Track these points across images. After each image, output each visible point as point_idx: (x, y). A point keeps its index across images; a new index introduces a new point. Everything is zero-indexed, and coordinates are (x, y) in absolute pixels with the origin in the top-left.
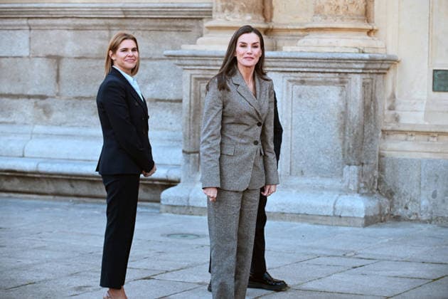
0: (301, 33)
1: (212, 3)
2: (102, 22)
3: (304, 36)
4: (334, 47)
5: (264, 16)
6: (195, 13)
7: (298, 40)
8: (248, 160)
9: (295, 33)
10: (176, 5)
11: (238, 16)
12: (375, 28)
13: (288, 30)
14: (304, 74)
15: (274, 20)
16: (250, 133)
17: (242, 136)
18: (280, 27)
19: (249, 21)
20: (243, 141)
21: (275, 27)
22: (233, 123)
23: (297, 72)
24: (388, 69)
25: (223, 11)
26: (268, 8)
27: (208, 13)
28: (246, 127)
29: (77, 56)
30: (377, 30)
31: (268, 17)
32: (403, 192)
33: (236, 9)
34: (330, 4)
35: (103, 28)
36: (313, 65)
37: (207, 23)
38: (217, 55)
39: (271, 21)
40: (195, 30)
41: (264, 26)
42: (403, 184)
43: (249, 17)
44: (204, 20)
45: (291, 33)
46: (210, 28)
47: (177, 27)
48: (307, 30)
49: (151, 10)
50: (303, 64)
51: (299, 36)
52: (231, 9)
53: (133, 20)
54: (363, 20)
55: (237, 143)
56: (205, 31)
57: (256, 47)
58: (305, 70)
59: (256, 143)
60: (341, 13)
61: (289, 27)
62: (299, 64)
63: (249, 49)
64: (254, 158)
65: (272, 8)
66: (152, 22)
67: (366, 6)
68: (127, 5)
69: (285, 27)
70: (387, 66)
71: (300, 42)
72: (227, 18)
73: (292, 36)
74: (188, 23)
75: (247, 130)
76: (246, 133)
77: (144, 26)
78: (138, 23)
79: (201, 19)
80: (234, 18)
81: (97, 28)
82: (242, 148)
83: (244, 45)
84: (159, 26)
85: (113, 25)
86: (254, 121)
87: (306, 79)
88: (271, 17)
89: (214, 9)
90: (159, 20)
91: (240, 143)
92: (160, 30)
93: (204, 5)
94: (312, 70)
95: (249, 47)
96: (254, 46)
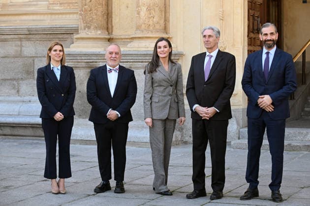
0: (129, 40)
1: (78, 25)
2: (16, 36)
3: (130, 42)
4: (148, 47)
5: (108, 31)
6: (69, 30)
7: (127, 44)
8: (166, 104)
9: (125, 40)
10: (58, 26)
11: (93, 31)
12: (170, 36)
13: (122, 39)
14: (131, 63)
15: (113, 33)
16: (167, 90)
18: (117, 37)
19: (100, 34)
20: (163, 94)
21: (114, 37)
22: (157, 86)
23: (127, 62)
24: (178, 59)
25: (85, 29)
26: (110, 26)
27: (76, 30)
28: (164, 87)
29: (3, 56)
30: (171, 38)
31: (110, 31)
32: (188, 128)
33: (92, 27)
34: (145, 24)
35: (17, 40)
36: (136, 58)
37: (76, 36)
38: (82, 54)
39: (112, 34)
40: (69, 40)
41: (108, 37)
42: (188, 123)
43: (99, 32)
44: (74, 34)
45: (123, 40)
46: (77, 39)
47: (59, 38)
48: (133, 38)
49: (44, 29)
50: (130, 58)
51: (128, 42)
52: (89, 28)
53: (34, 35)
54: (164, 32)
55: (160, 96)
56: (75, 40)
57: (166, 47)
58: (132, 61)
59: (170, 95)
60: (151, 28)
61: (122, 37)
62: (128, 58)
63: (162, 49)
64: (170, 103)
65: (112, 27)
66: (45, 36)
67: (165, 24)
68: (30, 27)
69: (120, 37)
70: (177, 58)
71: (129, 45)
72: (87, 33)
73: (124, 42)
74: (66, 36)
75: (165, 89)
77: (40, 38)
78: (37, 36)
79: (72, 33)
80: (91, 32)
81: (14, 40)
82: (163, 98)
83: (160, 48)
84: (48, 38)
85: (22, 38)
86: (168, 84)
87: (132, 66)
88: (112, 32)
89: (80, 28)
90: (49, 35)
91: (162, 96)
92: (50, 41)
93: (74, 26)
94: (136, 61)
95: (162, 48)
96: (165, 47)
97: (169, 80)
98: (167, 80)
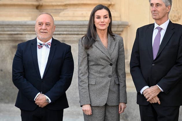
0: (61, 8)
3: (63, 10)
4: (85, 17)
7: (60, 12)
8: (105, 87)
9: (58, 8)
12: (113, 3)
13: (53, 6)
14: (64, 36)
16: (105, 70)
17: (100, 73)
18: (47, 4)
20: (101, 75)
21: (44, 4)
22: (94, 65)
23: (60, 34)
24: (122, 31)
28: (103, 67)
30: (114, 5)
32: (134, 115)
36: (70, 29)
38: (4, 24)
41: (36, 3)
42: (134, 110)
45: (55, 8)
48: (66, 5)
50: (63, 29)
51: (61, 10)
55: (97, 77)
58: (65, 33)
59: (110, 76)
61: (53, 4)
62: (61, 29)
64: (109, 85)
69: (51, 4)
70: (121, 29)
71: (61, 14)
73: (56, 10)
75: (103, 68)
76: (102, 71)
82: (101, 80)
86: (107, 63)
87: (66, 39)
91: (99, 77)
94: (70, 33)
95: (102, 18)
96: (105, 17)
97: (108, 58)
98: (106, 58)
